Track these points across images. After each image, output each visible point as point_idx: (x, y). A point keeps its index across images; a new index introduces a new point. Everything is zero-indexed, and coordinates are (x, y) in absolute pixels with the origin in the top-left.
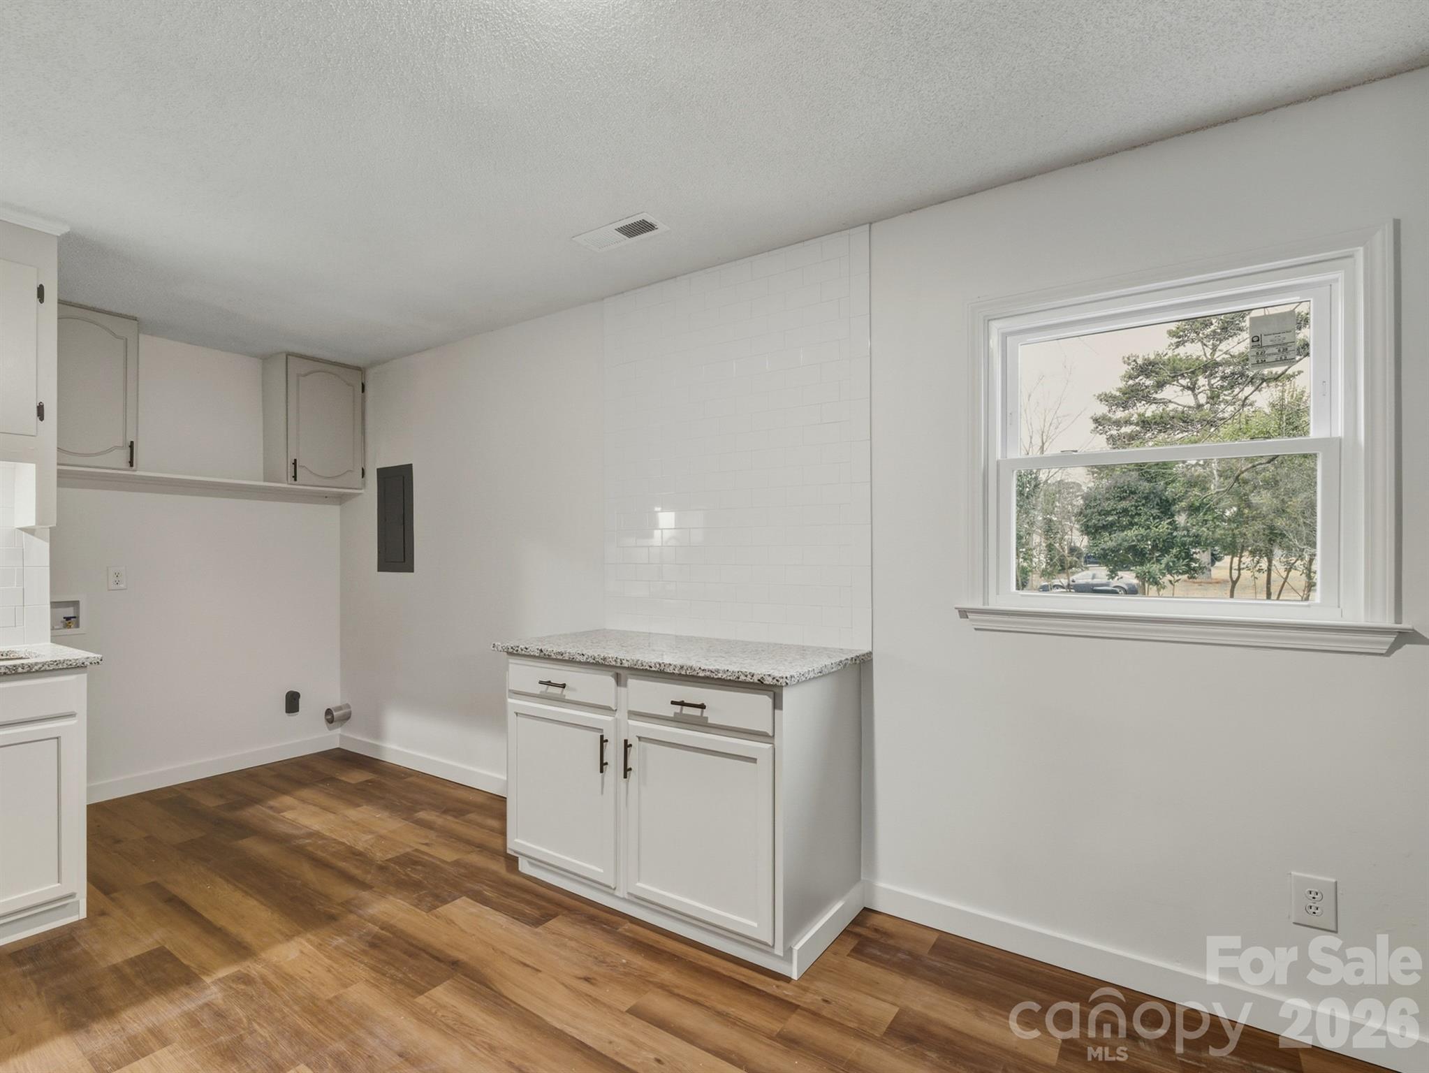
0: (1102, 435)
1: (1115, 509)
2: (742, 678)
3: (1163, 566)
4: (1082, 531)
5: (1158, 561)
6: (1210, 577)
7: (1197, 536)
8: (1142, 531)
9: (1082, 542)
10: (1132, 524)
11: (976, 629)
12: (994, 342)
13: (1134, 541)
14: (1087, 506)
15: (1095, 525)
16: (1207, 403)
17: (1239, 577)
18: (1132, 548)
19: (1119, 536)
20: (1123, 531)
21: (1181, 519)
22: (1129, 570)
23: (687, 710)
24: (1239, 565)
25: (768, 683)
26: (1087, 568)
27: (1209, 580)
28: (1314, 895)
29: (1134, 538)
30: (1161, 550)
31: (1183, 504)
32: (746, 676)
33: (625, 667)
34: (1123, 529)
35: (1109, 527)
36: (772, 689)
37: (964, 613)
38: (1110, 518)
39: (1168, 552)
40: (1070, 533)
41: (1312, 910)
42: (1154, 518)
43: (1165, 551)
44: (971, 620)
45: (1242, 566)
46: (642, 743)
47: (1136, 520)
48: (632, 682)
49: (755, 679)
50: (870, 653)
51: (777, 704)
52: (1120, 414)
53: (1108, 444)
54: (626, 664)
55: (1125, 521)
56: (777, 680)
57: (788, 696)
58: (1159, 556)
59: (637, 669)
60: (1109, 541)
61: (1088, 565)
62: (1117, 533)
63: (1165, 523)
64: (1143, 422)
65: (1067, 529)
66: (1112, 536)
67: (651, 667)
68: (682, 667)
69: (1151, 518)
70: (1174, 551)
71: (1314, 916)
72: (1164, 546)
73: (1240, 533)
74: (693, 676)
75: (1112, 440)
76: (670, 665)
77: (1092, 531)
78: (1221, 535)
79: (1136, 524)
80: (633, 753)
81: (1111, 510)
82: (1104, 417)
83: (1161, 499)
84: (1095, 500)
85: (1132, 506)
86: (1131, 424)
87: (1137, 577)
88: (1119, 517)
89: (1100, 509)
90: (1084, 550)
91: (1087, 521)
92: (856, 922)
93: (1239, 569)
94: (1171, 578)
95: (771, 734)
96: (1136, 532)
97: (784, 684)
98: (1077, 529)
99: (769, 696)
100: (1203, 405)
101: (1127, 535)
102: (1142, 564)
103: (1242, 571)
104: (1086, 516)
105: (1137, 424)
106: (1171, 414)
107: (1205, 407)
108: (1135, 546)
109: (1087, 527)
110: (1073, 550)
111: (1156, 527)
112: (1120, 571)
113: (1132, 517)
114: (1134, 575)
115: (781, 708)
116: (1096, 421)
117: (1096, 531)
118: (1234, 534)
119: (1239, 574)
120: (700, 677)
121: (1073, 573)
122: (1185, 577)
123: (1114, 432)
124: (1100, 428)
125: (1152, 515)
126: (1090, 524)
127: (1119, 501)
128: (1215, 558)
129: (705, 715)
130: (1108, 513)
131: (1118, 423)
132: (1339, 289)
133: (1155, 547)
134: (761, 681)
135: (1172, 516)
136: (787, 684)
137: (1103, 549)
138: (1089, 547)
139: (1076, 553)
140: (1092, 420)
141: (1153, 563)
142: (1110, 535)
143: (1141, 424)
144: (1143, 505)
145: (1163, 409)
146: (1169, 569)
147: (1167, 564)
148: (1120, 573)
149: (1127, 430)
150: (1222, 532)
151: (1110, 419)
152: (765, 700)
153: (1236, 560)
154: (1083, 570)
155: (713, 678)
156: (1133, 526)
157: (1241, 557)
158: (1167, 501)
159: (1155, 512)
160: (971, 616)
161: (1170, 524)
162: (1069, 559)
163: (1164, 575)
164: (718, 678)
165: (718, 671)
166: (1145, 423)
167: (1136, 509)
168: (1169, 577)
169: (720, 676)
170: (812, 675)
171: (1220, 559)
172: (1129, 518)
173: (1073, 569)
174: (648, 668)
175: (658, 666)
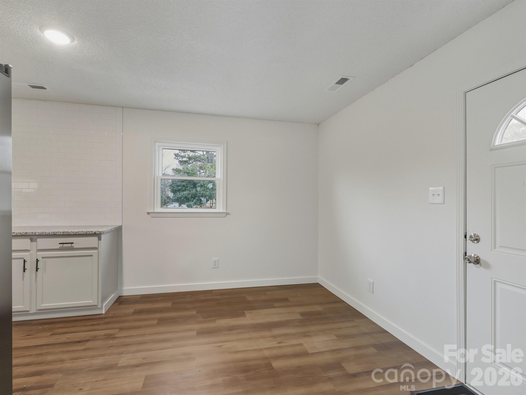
0: (177, 160)
1: (181, 185)
2: (88, 233)
3: (194, 203)
4: (171, 191)
5: (193, 201)
6: (206, 206)
7: (202, 194)
8: (188, 192)
9: (171, 195)
10: (185, 190)
11: (152, 217)
12: (157, 148)
13: (186, 195)
14: (173, 183)
15: (175, 190)
16: (206, 154)
17: (212, 206)
18: (186, 197)
19: (182, 193)
20: (183, 192)
21: (198, 189)
22: (185, 204)
23: (65, 245)
24: (212, 203)
25: (97, 233)
26: (172, 204)
27: (206, 207)
28: (215, 262)
29: (186, 194)
30: (193, 198)
31: (199, 184)
32: (90, 232)
33: (36, 235)
34: (183, 191)
35: (179, 190)
36: (98, 235)
37: (148, 213)
38: (179, 188)
39: (195, 199)
40: (167, 192)
41: (215, 265)
42: (192, 188)
43: (194, 198)
44: (151, 215)
45: (213, 203)
46: (44, 259)
47: (187, 188)
48: (39, 240)
49: (93, 233)
50: (122, 226)
51: (100, 239)
52: (182, 154)
53: (179, 163)
54: (38, 234)
55: (184, 189)
56: (101, 232)
57: (103, 237)
58: (193, 200)
59: (43, 235)
60: (179, 195)
61: (173, 203)
62: (182, 192)
63: (194, 190)
64: (189, 157)
65: (166, 191)
66: (180, 193)
67: (50, 234)
68: (64, 232)
69: (191, 188)
70: (197, 198)
71: (215, 266)
72: (194, 196)
73: (213, 193)
74: (68, 234)
75: (181, 162)
76: (59, 232)
77: (174, 191)
78: (208, 194)
79: (187, 190)
80: (39, 263)
81: (180, 185)
82: (178, 154)
83: (193, 183)
84: (175, 181)
85: (186, 184)
86: (185, 158)
87: (187, 206)
88: (182, 187)
89: (177, 184)
90: (171, 198)
91: (173, 188)
92: (118, 299)
93: (212, 204)
94: (196, 206)
95: (98, 247)
96: (187, 192)
97: (103, 233)
98: (170, 191)
99: (97, 237)
100: (205, 155)
101: (184, 193)
102: (188, 202)
103: (213, 204)
104: (172, 187)
105: (187, 158)
106: (197, 156)
107: (205, 156)
108: (186, 196)
109: (173, 190)
110: (168, 197)
111: (192, 191)
112: (182, 204)
113: (186, 187)
114: (186, 205)
115: (101, 240)
116: (175, 155)
117: (176, 191)
118: (211, 194)
119: (212, 205)
120: (71, 234)
121: (168, 205)
122: (199, 206)
123: (181, 160)
124: (177, 157)
125: (191, 187)
126: (174, 189)
127: (182, 182)
128: (207, 201)
129: (72, 246)
130: (179, 186)
131: (183, 157)
132: (220, 151)
133: (192, 197)
134: (95, 233)
135: (196, 188)
136: (104, 233)
137: (177, 197)
138: (173, 197)
139: (169, 199)
140: (174, 155)
141: (191, 202)
142: (179, 193)
143: (189, 158)
144: (189, 184)
145: (195, 154)
146: (195, 204)
147: (195, 202)
148: (182, 205)
149: (185, 159)
150: (208, 193)
151: (180, 155)
152: (96, 238)
153: (212, 201)
154: (171, 204)
155: (77, 234)
156: (186, 190)
157: (213, 200)
158: (195, 183)
159: (192, 186)
160: (150, 214)
161: (196, 190)
162: (167, 200)
163: (194, 205)
164: (79, 234)
165: (79, 232)
166: (190, 158)
167: (187, 185)
168: (195, 206)
169: (79, 233)
170: (109, 231)
171: (209, 201)
172: (185, 188)
173: (168, 204)
174: (49, 234)
175: (53, 233)
